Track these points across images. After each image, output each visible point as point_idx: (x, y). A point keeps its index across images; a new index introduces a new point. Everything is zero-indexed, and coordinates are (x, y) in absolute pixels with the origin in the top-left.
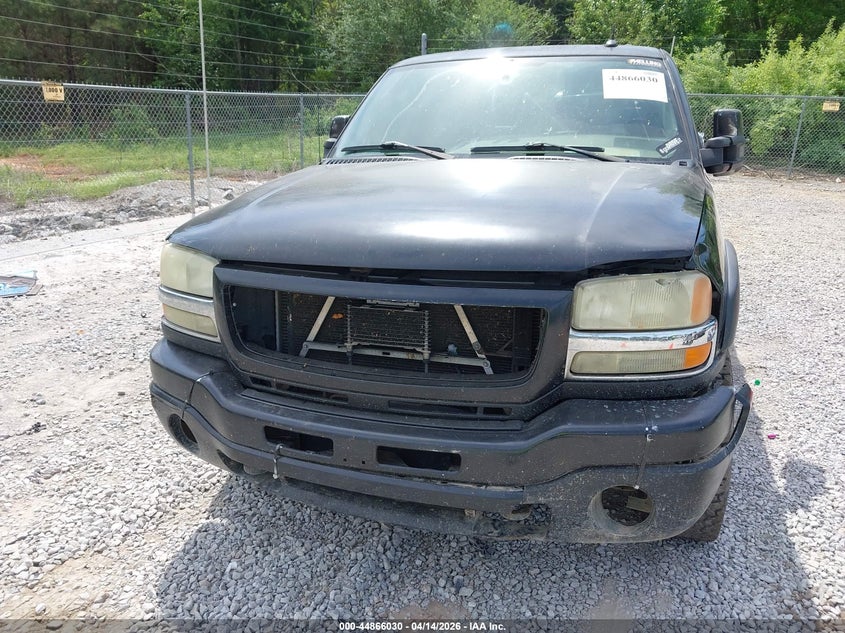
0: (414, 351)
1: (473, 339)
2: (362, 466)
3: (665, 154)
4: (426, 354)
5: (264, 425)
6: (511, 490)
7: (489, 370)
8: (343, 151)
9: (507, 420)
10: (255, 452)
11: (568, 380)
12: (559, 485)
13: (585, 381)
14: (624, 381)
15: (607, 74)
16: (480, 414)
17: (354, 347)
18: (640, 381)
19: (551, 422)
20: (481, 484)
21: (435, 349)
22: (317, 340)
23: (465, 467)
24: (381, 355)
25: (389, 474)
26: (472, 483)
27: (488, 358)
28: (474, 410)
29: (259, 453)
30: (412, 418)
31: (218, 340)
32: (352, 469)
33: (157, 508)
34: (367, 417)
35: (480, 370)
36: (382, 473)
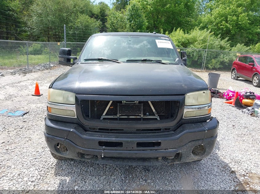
0: (138, 115)
1: (154, 110)
2: (132, 149)
3: (176, 62)
4: (142, 116)
5: (99, 141)
6: (174, 150)
7: (158, 119)
8: (84, 60)
9: (169, 131)
10: (95, 150)
11: (184, 119)
12: (185, 147)
13: (187, 119)
14: (195, 118)
15: (157, 41)
16: (162, 131)
17: (120, 116)
18: (200, 118)
19: (182, 130)
20: (166, 149)
21: (145, 114)
22: (106, 115)
23: (162, 145)
24: (127, 117)
25: (140, 150)
26: (164, 149)
27: (158, 115)
28: (160, 130)
29: (97, 150)
30: (143, 134)
31: (76, 117)
32: (129, 150)
33: (40, 176)
34: (130, 135)
35: (156, 119)
36: (138, 150)
